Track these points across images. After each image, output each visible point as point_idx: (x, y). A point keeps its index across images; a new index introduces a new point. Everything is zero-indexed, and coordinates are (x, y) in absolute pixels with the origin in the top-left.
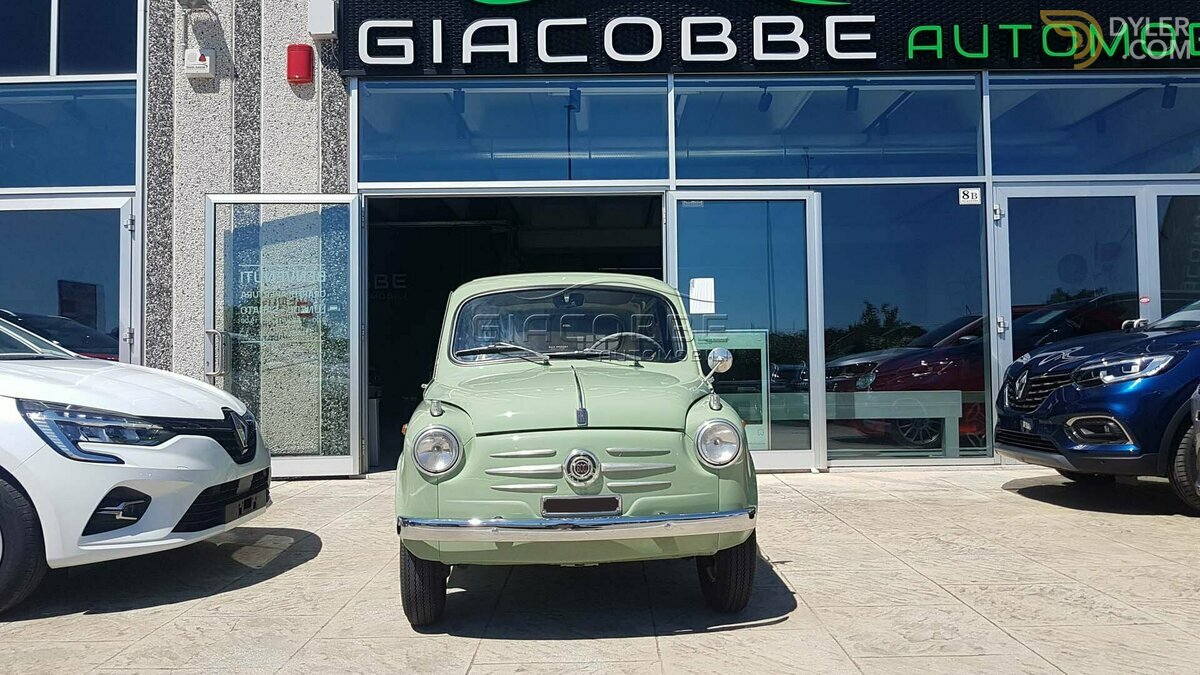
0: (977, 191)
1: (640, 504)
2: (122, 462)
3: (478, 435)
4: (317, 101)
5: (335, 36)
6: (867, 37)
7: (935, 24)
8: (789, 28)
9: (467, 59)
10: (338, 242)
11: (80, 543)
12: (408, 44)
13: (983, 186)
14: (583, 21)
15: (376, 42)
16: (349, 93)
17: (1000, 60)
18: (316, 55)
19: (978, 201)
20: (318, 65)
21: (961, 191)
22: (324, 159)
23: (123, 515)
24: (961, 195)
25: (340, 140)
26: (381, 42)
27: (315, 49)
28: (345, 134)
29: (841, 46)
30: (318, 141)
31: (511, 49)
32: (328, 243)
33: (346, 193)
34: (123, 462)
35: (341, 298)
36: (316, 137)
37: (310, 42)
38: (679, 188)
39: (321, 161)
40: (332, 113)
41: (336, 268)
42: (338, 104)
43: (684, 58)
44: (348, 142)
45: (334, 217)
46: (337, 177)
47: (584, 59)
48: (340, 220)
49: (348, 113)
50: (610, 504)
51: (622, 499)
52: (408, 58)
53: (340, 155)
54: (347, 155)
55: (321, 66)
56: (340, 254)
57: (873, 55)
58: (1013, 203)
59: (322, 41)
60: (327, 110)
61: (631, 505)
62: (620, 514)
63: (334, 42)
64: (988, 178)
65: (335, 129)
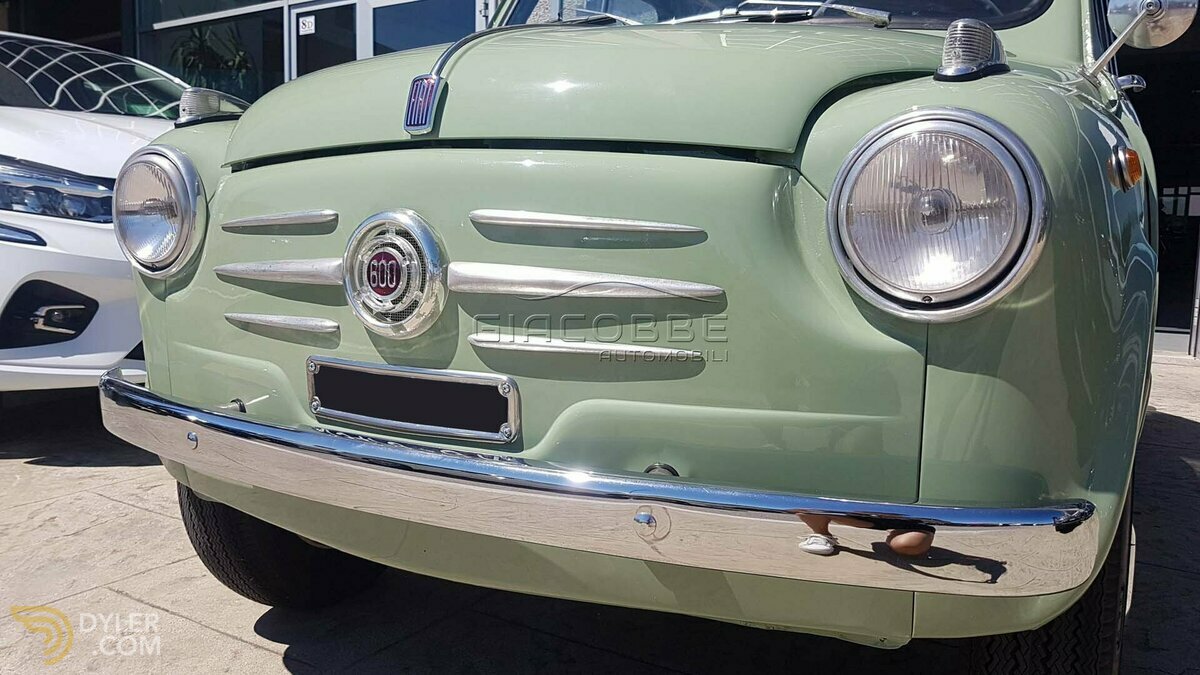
2: (41, 242)
3: (237, 167)
23: (44, 324)
34: (44, 244)
51: (526, 396)
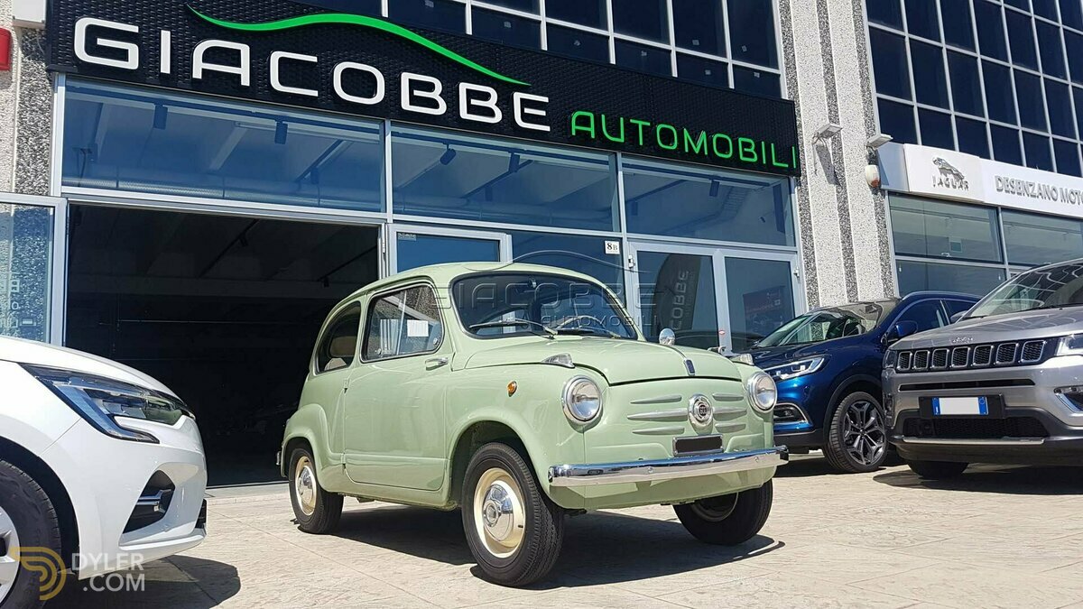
0: (617, 244)
1: (734, 441)
4: (14, 92)
5: (44, 25)
6: (543, 113)
7: (589, 111)
8: (486, 96)
9: (197, 74)
10: (35, 249)
11: (122, 543)
12: (133, 50)
13: (620, 240)
14: (314, 59)
15: (96, 41)
16: (54, 89)
17: (631, 148)
18: (16, 43)
19: (618, 252)
20: (18, 54)
21: (606, 242)
22: (20, 156)
23: (159, 506)
24: (607, 246)
25: (42, 138)
26: (101, 42)
27: (14, 35)
28: (48, 131)
29: (525, 117)
30: (14, 135)
31: (244, 73)
32: (22, 250)
33: (47, 195)
34: (158, 442)
35: (36, 312)
36: (11, 131)
37: (8, 26)
38: (395, 221)
39: (16, 158)
40: (33, 107)
41: (31, 277)
42: (40, 100)
43: (403, 107)
44: (51, 141)
45: (32, 222)
46: (36, 176)
47: (315, 93)
48: (38, 225)
49: (52, 110)
50: (715, 443)
51: (724, 436)
52: (133, 63)
53: (41, 154)
54: (49, 155)
55: (20, 54)
56: (37, 262)
57: (547, 128)
58: (641, 255)
59: (26, 30)
60: (27, 103)
61: (729, 442)
62: (723, 451)
63: (40, 33)
64: (624, 234)
65: (36, 125)
